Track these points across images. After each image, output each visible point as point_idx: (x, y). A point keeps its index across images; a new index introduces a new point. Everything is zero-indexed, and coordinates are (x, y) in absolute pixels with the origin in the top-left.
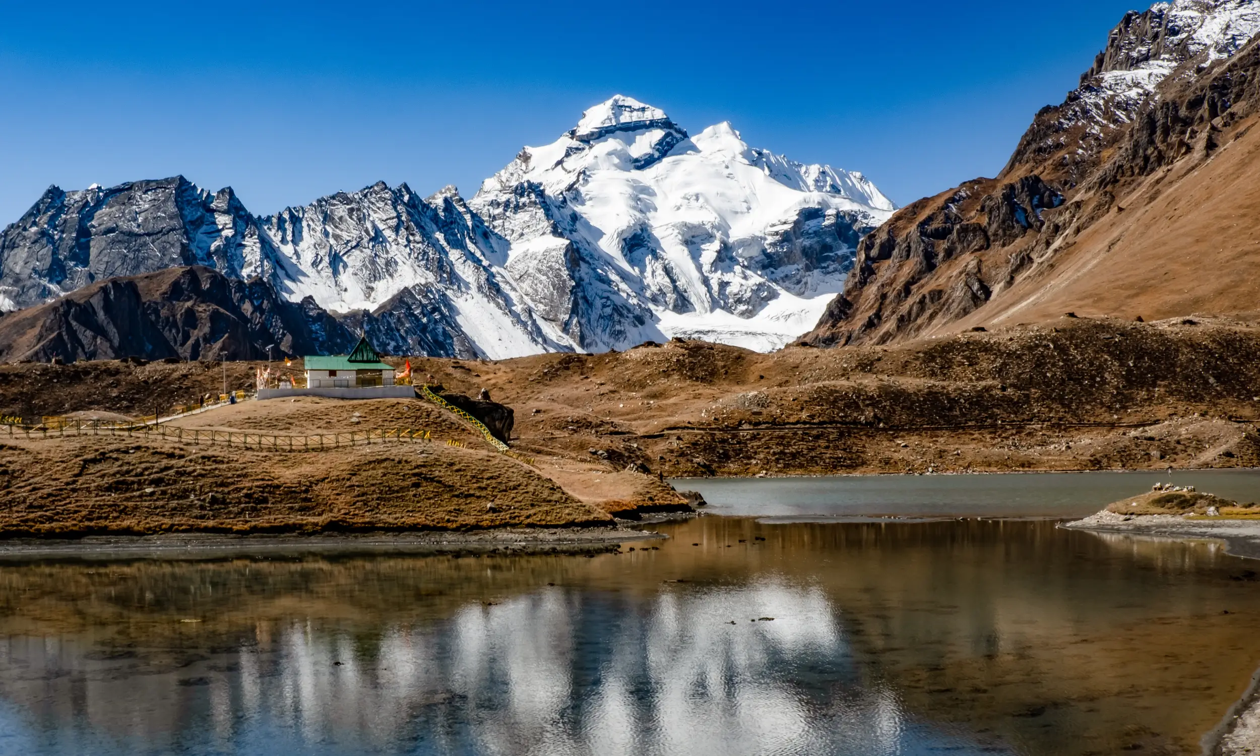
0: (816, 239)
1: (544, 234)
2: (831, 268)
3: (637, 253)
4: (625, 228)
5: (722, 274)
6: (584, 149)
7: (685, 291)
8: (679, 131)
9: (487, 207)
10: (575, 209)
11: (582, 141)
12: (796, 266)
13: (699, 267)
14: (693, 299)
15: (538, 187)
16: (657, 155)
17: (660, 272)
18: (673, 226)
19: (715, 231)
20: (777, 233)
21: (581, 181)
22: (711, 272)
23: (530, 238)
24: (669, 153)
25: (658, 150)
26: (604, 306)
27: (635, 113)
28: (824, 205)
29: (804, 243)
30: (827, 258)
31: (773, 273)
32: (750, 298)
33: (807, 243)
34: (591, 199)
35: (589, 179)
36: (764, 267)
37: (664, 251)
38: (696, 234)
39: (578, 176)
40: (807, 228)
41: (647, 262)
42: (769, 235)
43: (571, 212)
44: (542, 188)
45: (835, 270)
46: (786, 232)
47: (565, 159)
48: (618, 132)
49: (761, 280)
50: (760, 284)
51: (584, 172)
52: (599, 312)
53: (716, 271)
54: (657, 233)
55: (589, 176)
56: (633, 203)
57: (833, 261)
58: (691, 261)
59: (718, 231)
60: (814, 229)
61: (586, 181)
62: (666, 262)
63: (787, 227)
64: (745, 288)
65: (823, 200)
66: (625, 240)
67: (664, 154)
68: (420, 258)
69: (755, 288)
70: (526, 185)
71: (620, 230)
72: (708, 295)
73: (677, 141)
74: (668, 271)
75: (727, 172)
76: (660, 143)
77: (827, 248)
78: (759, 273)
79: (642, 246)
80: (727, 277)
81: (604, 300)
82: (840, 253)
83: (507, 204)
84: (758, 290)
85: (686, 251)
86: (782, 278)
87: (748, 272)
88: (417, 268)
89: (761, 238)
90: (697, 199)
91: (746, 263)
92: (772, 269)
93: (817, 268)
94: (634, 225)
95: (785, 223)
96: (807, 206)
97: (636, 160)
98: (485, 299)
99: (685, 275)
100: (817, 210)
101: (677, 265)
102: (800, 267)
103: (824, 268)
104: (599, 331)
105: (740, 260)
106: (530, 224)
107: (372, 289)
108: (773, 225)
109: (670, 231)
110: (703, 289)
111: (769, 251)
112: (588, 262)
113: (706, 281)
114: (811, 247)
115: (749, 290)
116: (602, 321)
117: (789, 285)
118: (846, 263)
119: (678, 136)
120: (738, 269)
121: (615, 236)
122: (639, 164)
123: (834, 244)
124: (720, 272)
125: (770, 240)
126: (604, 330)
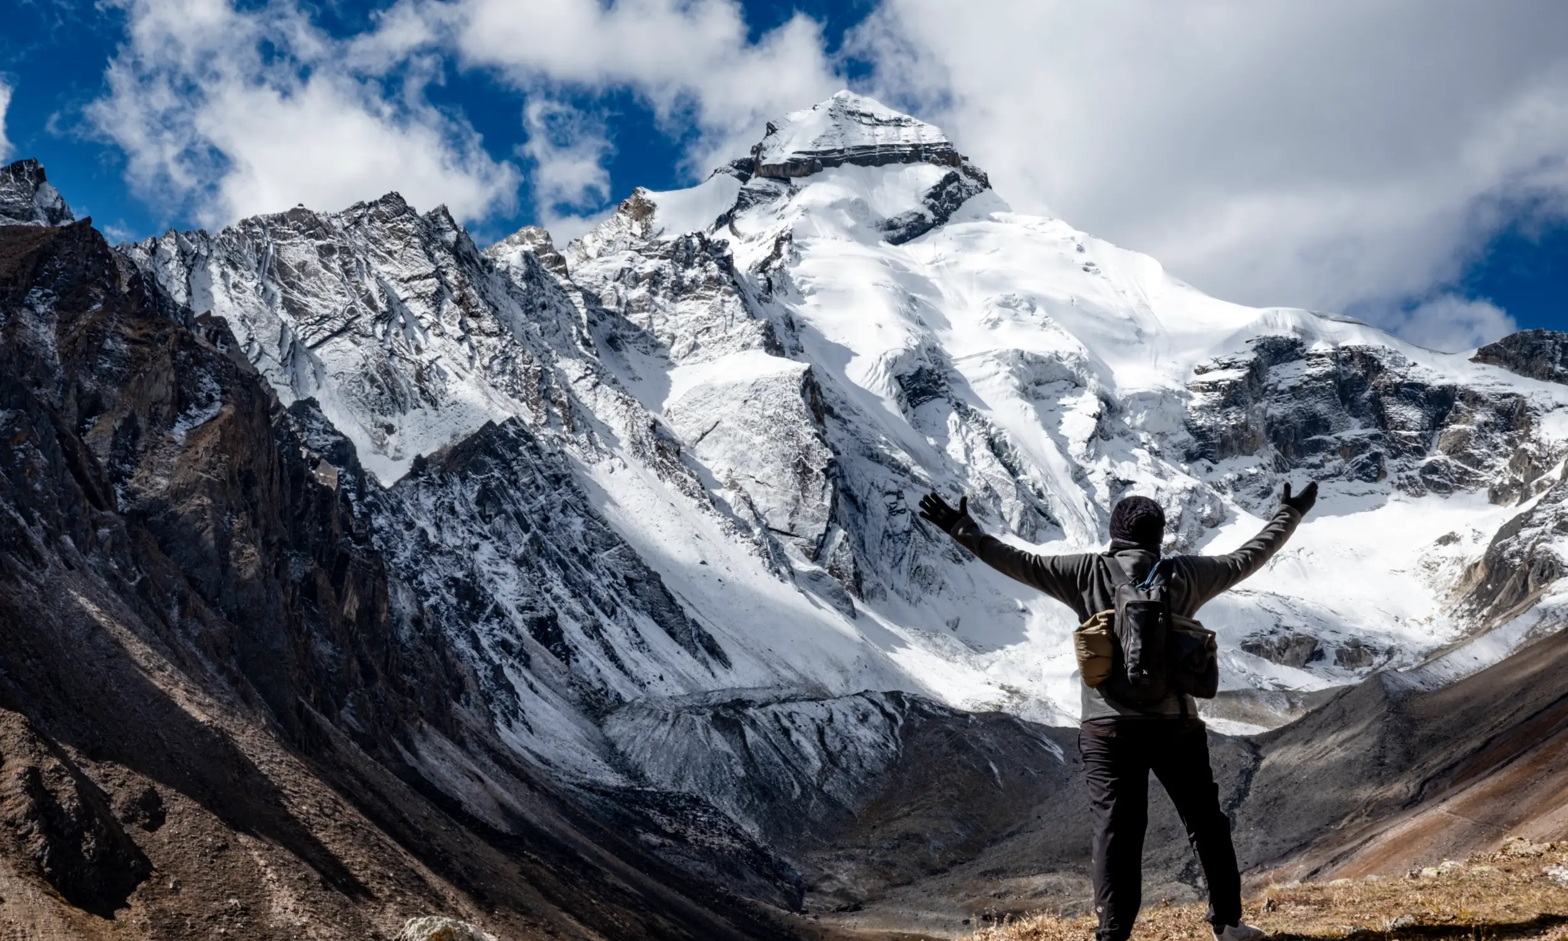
0: (1294, 404)
1: (745, 346)
2: (1329, 468)
3: (931, 407)
4: (900, 353)
5: (1112, 464)
6: (777, 194)
7: (1040, 495)
8: (972, 173)
9: (610, 283)
10: (788, 306)
11: (772, 177)
12: (1256, 459)
13: (1062, 445)
14: (1059, 512)
15: (720, 250)
16: (930, 217)
17: (981, 450)
18: (997, 357)
19: (1084, 374)
20: (1214, 386)
21: (785, 256)
22: (1087, 457)
23: (714, 354)
24: (953, 216)
25: (932, 207)
26: (893, 511)
27: (880, 130)
28: (1308, 334)
29: (1270, 411)
30: (1317, 447)
31: (1209, 469)
32: (1179, 518)
33: (1276, 411)
34: (812, 292)
35: (802, 253)
36: (1190, 457)
37: (985, 406)
38: (1044, 378)
39: (778, 245)
40: (1273, 379)
41: (952, 429)
42: (1196, 389)
43: (782, 313)
44: (727, 252)
45: (1338, 473)
46: (1234, 384)
47: (738, 213)
48: (847, 166)
49: (1192, 482)
50: (1193, 490)
51: (789, 238)
52: (883, 524)
53: (1097, 456)
54: (966, 369)
55: (799, 246)
56: (905, 306)
57: (1333, 453)
58: (1044, 433)
59: (1090, 372)
60: (1293, 382)
61: (796, 257)
62: (993, 431)
63: (1233, 375)
64: (1166, 495)
65: (1304, 323)
66: (899, 378)
67: (942, 218)
68: (496, 367)
69: (1186, 496)
70: (696, 241)
71: (889, 356)
72: (1090, 506)
73: (970, 194)
74: (996, 447)
75: (1083, 259)
76: (936, 193)
77: (1316, 423)
78: (1186, 468)
79: (936, 395)
80: (1124, 471)
81: (893, 498)
82: (1347, 435)
83: (655, 279)
84: (1191, 502)
85: (1031, 413)
86: (1232, 483)
87: (1166, 465)
88: (491, 390)
89: (1180, 394)
90: (1032, 309)
91: (1155, 446)
92: (1207, 462)
93: (1297, 466)
94: (918, 348)
95: (1227, 366)
96: (1272, 334)
97: (891, 226)
98: (652, 472)
99: (1035, 460)
100: (1294, 344)
101: (1013, 437)
102: (1265, 461)
103: (1312, 466)
104: (885, 565)
105: (1143, 437)
106: (710, 324)
107: (390, 429)
108: (1204, 370)
109: (991, 367)
110: (1078, 494)
111: (1199, 423)
112: (837, 417)
113: (1079, 476)
114: (1284, 420)
115: (1175, 500)
116: (888, 543)
117: (1248, 499)
118: (1362, 458)
119: (972, 183)
120: (1143, 454)
121: (882, 368)
122: (895, 233)
123: (1333, 418)
124: (1105, 460)
125: (1199, 399)
126: (895, 565)
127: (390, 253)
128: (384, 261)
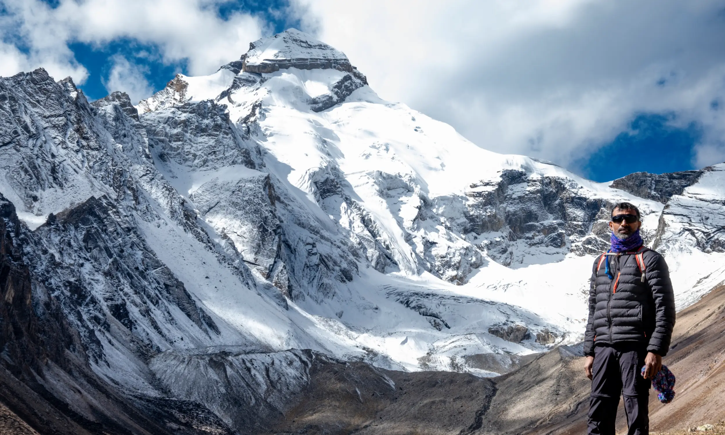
0: (520, 206)
1: (234, 163)
2: (537, 239)
3: (332, 199)
4: (317, 170)
5: (425, 233)
6: (254, 82)
7: (388, 248)
8: (358, 76)
9: (162, 125)
10: (258, 142)
11: (252, 72)
12: (499, 233)
13: (400, 222)
14: (397, 258)
15: (223, 110)
16: (335, 98)
17: (358, 223)
18: (369, 174)
19: (413, 185)
20: (480, 194)
21: (258, 115)
22: (413, 229)
23: (217, 166)
24: (347, 98)
25: (336, 93)
26: (310, 254)
27: (312, 50)
28: (528, 169)
29: (508, 209)
30: (531, 228)
31: (476, 238)
32: (459, 263)
33: (511, 209)
34: (271, 135)
35: (267, 114)
36: (466, 231)
37: (361, 200)
38: (392, 186)
39: (254, 109)
40: (510, 192)
41: (343, 211)
42: (470, 196)
43: (254, 145)
44: (226, 111)
45: (541, 243)
46: (490, 194)
47: (233, 91)
48: (292, 69)
49: (466, 244)
50: (467, 249)
51: (260, 105)
52: (305, 260)
53: (418, 229)
54: (351, 180)
55: (265, 110)
56: (320, 145)
57: (539, 232)
58: (391, 215)
59: (416, 184)
60: (519, 194)
61: (263, 116)
62: (364, 213)
63: (490, 189)
64: (453, 250)
65: (527, 163)
66: (316, 183)
67: (342, 99)
68: (96, 167)
69: (463, 251)
71: (311, 171)
72: (414, 255)
73: (357, 87)
74: (366, 222)
75: (415, 124)
76: (339, 86)
77: (531, 216)
78: (463, 236)
79: (335, 193)
80: (432, 237)
81: (310, 247)
82: (546, 223)
83: (186, 123)
84: (466, 255)
85: (385, 204)
86: (487, 245)
87: (453, 235)
88: (93, 179)
89: (462, 198)
90: (387, 150)
91: (448, 225)
92: (474, 234)
93: (520, 238)
94: (327, 167)
95: (487, 184)
96: (510, 168)
97: (314, 102)
98: (181, 228)
99: (386, 229)
100: (521, 174)
101: (376, 218)
102: (504, 234)
103: (528, 238)
104: (305, 282)
105: (442, 219)
106: (216, 149)
107: (35, 199)
108: (474, 186)
109: (365, 179)
110: (407, 248)
111: (471, 213)
112: (282, 202)
113: (408, 239)
114: (515, 214)
115: (457, 253)
116: (307, 271)
117: (495, 254)
118: (553, 235)
119: (358, 81)
120: (442, 229)
121: (307, 177)
122: (317, 106)
123: (539, 213)
124: (422, 231)
125: (472, 201)
126: (310, 282)
127: (38, 102)
128: (34, 106)
